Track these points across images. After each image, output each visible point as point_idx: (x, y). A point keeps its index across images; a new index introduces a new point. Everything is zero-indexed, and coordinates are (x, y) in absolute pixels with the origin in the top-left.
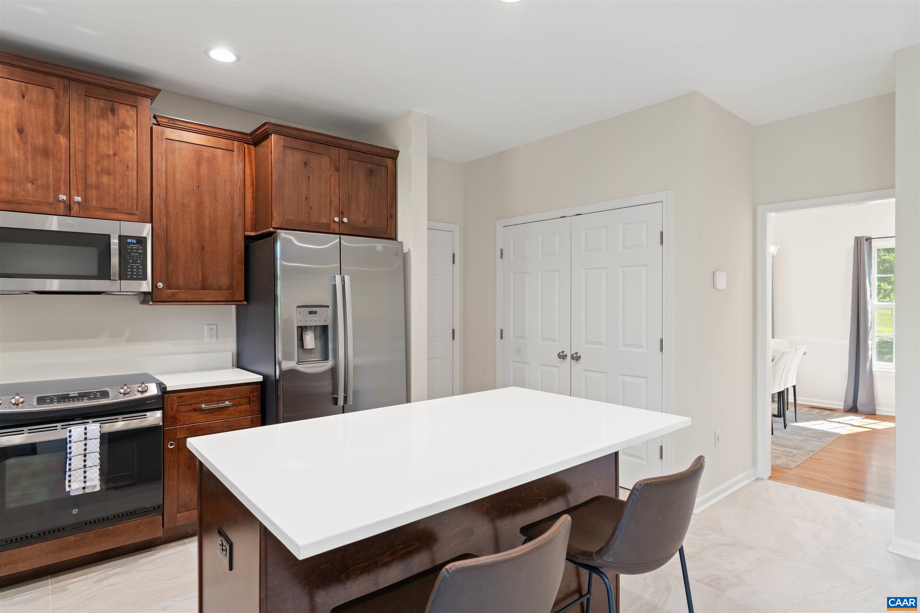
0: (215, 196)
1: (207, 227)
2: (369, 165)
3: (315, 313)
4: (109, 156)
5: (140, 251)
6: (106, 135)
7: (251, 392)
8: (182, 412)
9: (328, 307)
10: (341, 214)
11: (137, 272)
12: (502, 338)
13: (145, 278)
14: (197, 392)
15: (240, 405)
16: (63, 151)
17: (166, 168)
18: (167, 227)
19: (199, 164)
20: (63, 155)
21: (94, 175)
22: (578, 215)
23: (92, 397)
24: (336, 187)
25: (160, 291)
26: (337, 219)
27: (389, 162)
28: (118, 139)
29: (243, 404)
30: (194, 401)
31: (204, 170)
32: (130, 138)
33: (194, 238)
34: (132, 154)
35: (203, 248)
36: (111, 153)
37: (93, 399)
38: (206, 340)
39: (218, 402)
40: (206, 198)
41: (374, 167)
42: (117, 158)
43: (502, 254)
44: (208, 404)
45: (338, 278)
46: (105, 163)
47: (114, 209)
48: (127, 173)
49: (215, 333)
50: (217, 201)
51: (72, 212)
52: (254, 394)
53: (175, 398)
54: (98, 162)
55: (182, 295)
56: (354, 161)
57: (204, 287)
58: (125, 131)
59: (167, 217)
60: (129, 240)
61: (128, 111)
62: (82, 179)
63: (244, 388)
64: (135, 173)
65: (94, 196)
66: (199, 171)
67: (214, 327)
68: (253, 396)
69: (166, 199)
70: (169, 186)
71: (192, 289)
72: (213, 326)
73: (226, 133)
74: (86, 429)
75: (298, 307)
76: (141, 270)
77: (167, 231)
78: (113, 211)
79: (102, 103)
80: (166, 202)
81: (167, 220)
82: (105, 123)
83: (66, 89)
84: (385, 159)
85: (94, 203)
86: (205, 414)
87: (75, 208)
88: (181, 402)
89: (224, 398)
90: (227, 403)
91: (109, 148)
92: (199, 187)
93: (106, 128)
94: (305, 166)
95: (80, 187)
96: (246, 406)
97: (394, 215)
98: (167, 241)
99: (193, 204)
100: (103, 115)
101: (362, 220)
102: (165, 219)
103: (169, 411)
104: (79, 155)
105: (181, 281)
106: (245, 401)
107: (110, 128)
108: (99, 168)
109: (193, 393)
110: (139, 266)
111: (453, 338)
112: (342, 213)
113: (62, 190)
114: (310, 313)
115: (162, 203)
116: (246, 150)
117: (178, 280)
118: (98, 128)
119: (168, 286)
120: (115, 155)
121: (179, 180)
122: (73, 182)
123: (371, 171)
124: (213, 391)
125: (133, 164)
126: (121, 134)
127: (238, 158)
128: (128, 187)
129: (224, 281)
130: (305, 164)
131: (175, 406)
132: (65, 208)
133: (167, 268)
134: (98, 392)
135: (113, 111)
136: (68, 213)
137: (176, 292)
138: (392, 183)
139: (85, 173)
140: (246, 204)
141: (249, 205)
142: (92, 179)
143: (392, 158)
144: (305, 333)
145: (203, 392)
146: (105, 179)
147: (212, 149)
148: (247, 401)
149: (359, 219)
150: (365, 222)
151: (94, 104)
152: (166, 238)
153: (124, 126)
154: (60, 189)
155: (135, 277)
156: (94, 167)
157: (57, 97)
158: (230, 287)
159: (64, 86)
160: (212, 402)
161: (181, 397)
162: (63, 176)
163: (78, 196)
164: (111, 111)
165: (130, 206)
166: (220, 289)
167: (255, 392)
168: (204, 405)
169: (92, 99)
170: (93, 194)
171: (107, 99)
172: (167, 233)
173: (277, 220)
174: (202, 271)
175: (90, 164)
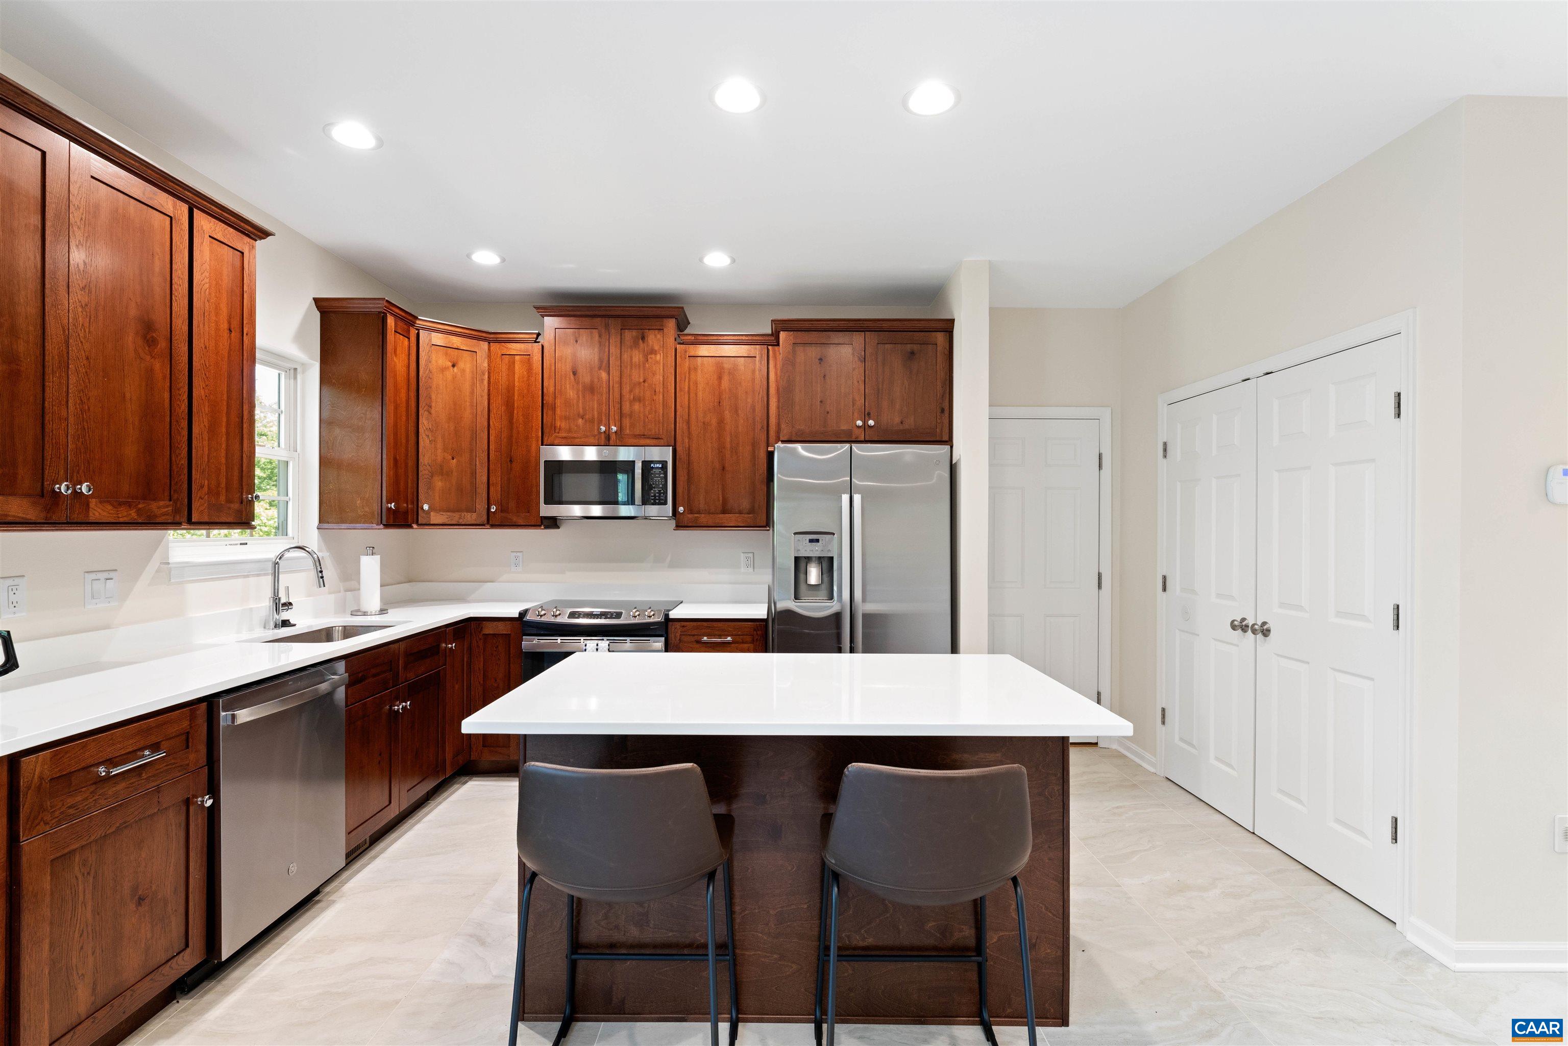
0: (736, 411)
1: (728, 446)
2: (909, 347)
3: (817, 541)
4: (640, 383)
5: (661, 475)
6: (637, 363)
7: (755, 630)
8: (685, 642)
9: (834, 534)
10: (867, 416)
11: (659, 497)
12: (1164, 589)
13: (665, 503)
14: (699, 623)
15: (743, 643)
16: (604, 386)
17: (689, 388)
18: (689, 449)
19: (720, 378)
20: (605, 389)
21: (628, 403)
22: (1268, 374)
23: (609, 616)
24: (860, 382)
25: (682, 517)
26: (859, 423)
27: (940, 337)
28: (647, 366)
29: (746, 643)
30: (695, 632)
31: (725, 383)
32: (657, 362)
33: (715, 458)
34: (659, 378)
35: (724, 468)
36: (642, 380)
37: (609, 618)
38: (743, 570)
39: (720, 636)
40: (727, 415)
41: (916, 347)
42: (646, 384)
43: (1165, 450)
44: (710, 637)
45: (845, 498)
46: (637, 391)
47: (644, 435)
48: (655, 398)
49: (752, 563)
50: (738, 415)
51: (611, 442)
52: (758, 632)
53: (678, 627)
54: (631, 391)
55: (703, 518)
56: (886, 346)
57: (724, 512)
58: (653, 356)
59: (689, 438)
60: (652, 465)
61: (656, 336)
62: (618, 409)
63: (747, 624)
64: (661, 397)
65: (628, 425)
66: (720, 383)
67: (751, 555)
68: (757, 634)
69: (689, 420)
70: (691, 405)
71: (713, 514)
72: (749, 554)
73: (747, 338)
74: (597, 645)
75: (795, 534)
76: (662, 495)
77: (689, 453)
78: (643, 436)
79: (634, 333)
80: (688, 422)
81: (689, 442)
82: (637, 352)
83: (607, 327)
84: (934, 334)
85: (628, 431)
86: (706, 647)
87: (613, 437)
88: (685, 632)
89: (726, 633)
90: (729, 638)
91: (640, 376)
92: (720, 402)
93: (637, 357)
94: (820, 363)
95: (617, 417)
96: (749, 645)
97: (947, 408)
98: (689, 463)
99: (714, 422)
100: (635, 345)
101: (897, 420)
102: (687, 441)
103: (673, 639)
104: (616, 386)
105: (702, 506)
106: (748, 638)
107: (641, 356)
108: (632, 397)
109: (695, 624)
110: (661, 490)
111: (1100, 587)
112: (869, 414)
113: (604, 422)
114: (811, 541)
115: (685, 424)
116: (771, 352)
117: (699, 504)
118: (631, 358)
119: (690, 510)
120: (644, 382)
121: (701, 399)
122: (612, 413)
123: (912, 353)
124: (715, 624)
125: (659, 388)
126: (650, 360)
127: (761, 363)
128: (656, 412)
129: (745, 504)
130: (821, 359)
131: (678, 635)
132: (606, 438)
133: (689, 491)
134: (615, 612)
135: (643, 338)
136: (607, 442)
137: (697, 516)
138: (944, 366)
139: (621, 403)
140: (770, 415)
141: (774, 416)
142: (626, 408)
143: (945, 330)
144: (810, 565)
145: (705, 624)
146: (637, 407)
147: (733, 358)
148: (751, 639)
149: (893, 418)
150: (902, 423)
151: (629, 335)
152: (689, 461)
153: (653, 352)
154: (601, 421)
155: (657, 501)
156: (628, 396)
157: (600, 336)
158: (752, 511)
159: (605, 324)
160: (715, 636)
161: (683, 626)
162: (604, 408)
163: (615, 426)
164: (642, 339)
165: (657, 430)
166: (740, 513)
167: (759, 631)
168: (705, 638)
169: (626, 331)
170: (627, 422)
171: (639, 327)
172: (689, 455)
173: (785, 432)
174: (723, 494)
175: (624, 394)
